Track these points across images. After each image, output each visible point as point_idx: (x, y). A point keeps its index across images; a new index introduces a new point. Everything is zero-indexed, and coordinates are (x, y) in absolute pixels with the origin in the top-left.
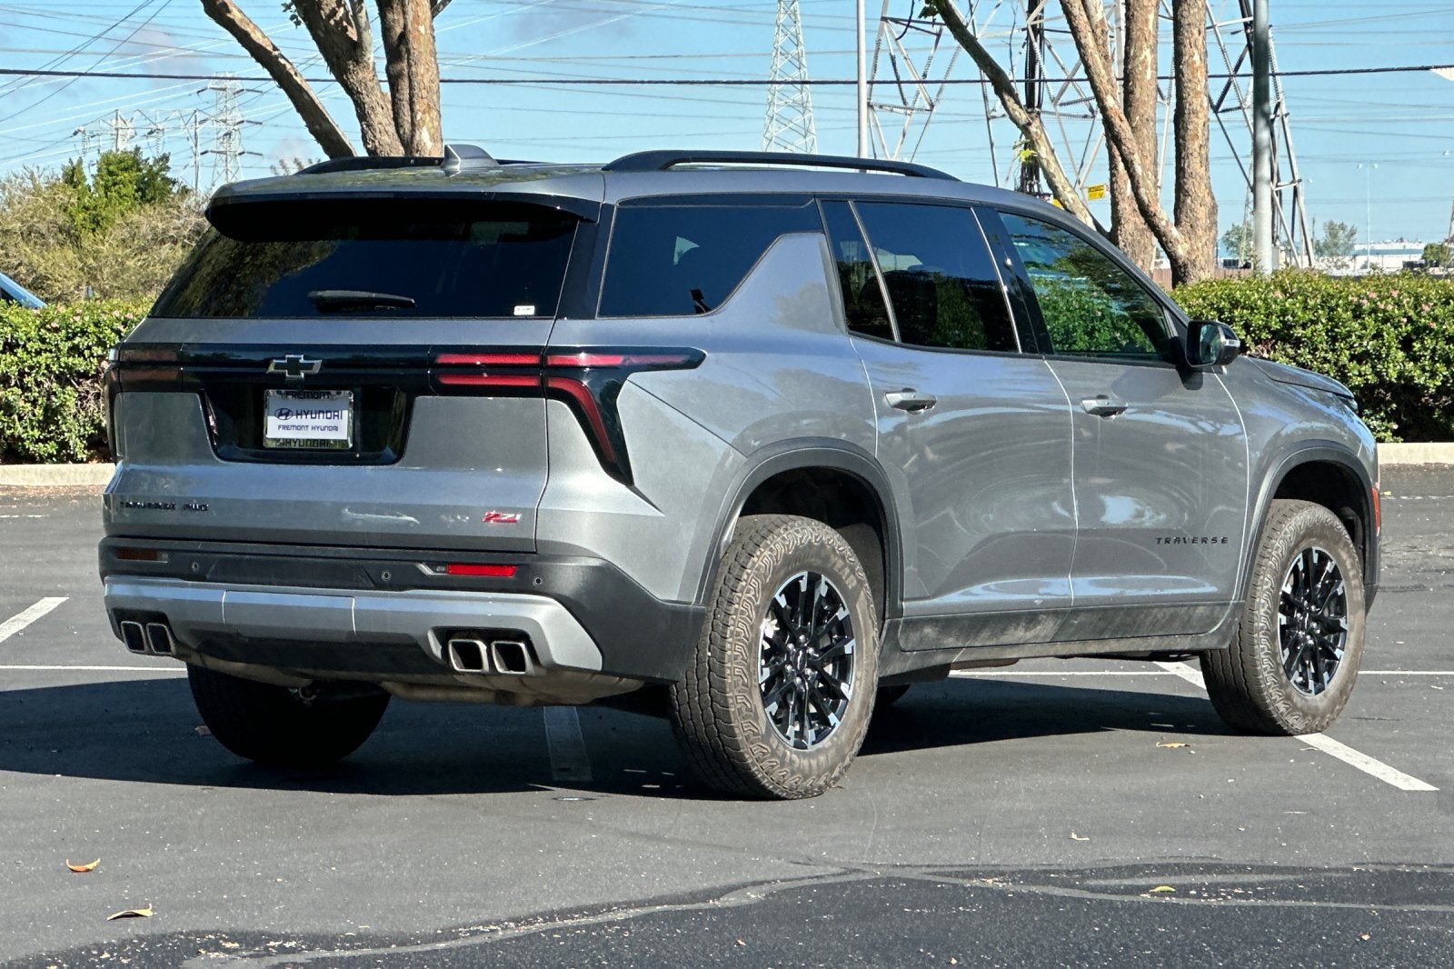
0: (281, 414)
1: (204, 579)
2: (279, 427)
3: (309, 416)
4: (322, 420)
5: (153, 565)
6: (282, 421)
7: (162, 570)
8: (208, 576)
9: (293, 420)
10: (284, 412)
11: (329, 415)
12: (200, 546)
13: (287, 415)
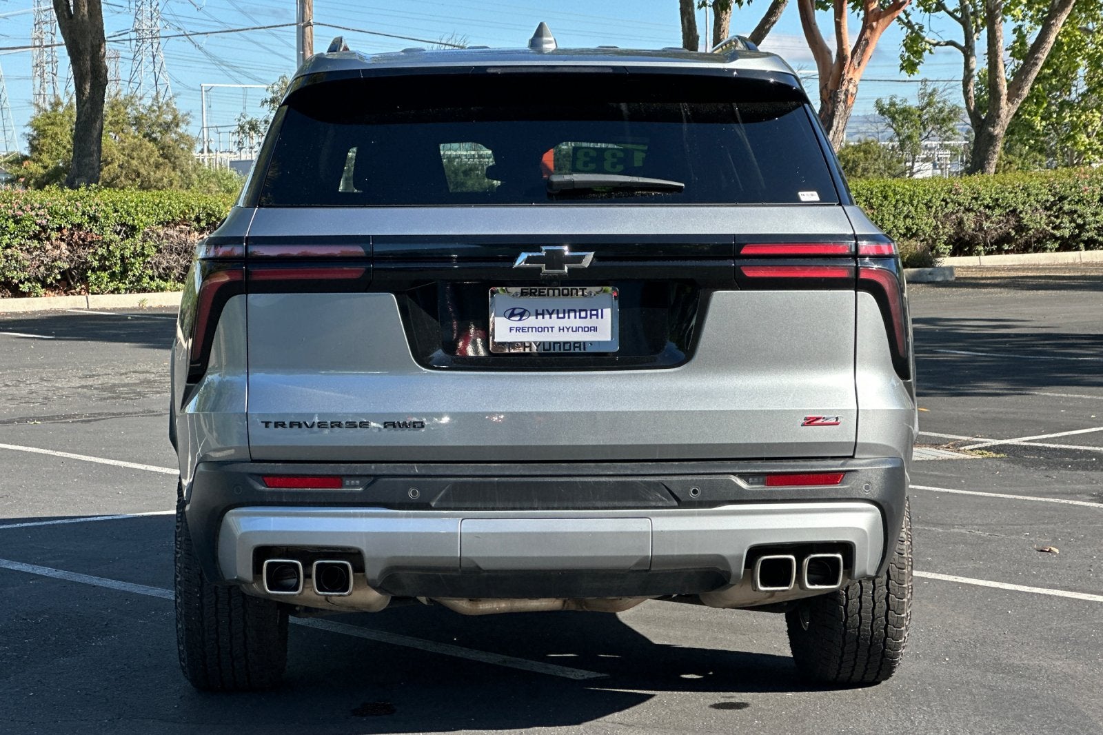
0: (512, 315)
1: (428, 507)
2: (511, 329)
3: (554, 316)
4: (573, 321)
5: (336, 494)
6: (515, 322)
7: (357, 500)
8: (433, 504)
9: (531, 321)
10: (517, 311)
11: (583, 314)
12: (416, 469)
13: (522, 315)
